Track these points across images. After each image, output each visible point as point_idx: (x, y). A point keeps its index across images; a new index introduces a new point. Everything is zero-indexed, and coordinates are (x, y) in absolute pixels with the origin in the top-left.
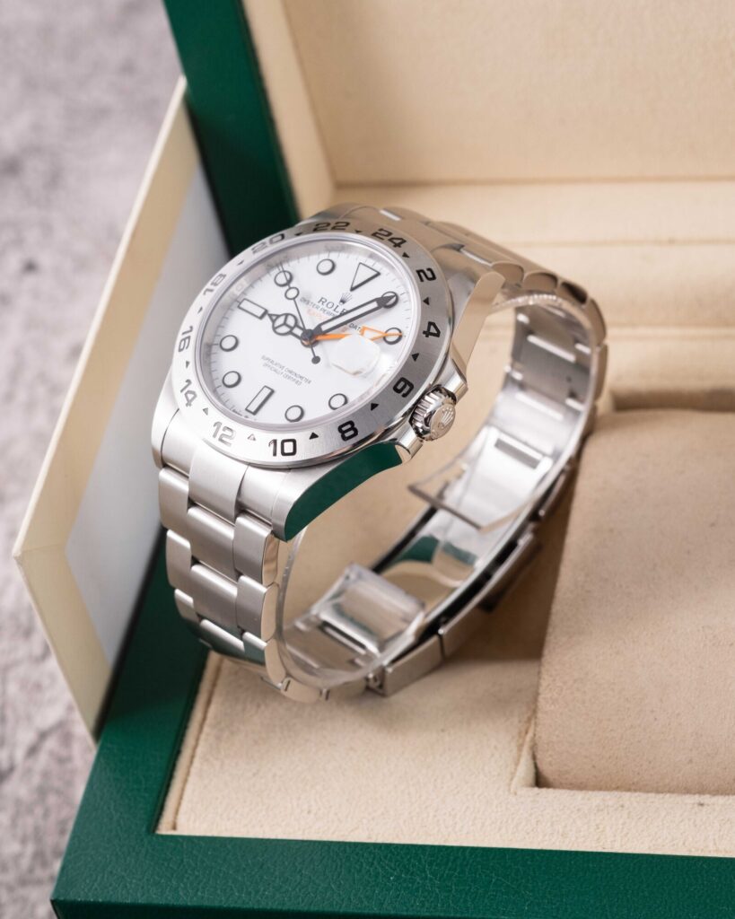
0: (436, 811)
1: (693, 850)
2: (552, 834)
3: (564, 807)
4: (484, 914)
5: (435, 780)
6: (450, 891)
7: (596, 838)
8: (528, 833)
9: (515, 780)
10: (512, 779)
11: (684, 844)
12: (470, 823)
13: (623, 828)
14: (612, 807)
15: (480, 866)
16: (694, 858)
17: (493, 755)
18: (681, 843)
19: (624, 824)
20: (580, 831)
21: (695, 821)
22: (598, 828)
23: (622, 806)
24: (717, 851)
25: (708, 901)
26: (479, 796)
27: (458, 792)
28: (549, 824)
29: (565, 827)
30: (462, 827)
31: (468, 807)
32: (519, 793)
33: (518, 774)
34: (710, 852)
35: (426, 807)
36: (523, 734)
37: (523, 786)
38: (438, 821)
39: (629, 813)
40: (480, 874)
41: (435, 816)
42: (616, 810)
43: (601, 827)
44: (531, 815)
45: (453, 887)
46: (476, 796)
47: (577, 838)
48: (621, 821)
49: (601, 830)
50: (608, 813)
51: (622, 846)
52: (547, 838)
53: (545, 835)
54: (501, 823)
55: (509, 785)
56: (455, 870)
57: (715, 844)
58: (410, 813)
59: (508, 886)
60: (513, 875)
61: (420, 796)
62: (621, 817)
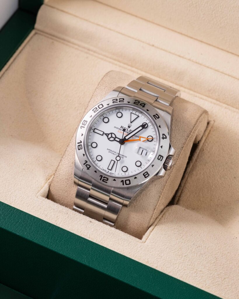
0: (12, 193)
1: (83, 235)
2: (43, 214)
3: (50, 207)
4: (12, 231)
5: (15, 184)
6: (5, 220)
7: (55, 220)
8: (36, 211)
9: (39, 193)
10: (38, 192)
11: (81, 232)
12: (20, 201)
13: (65, 220)
14: (64, 212)
15: (17, 216)
16: (81, 237)
17: (35, 183)
18: (80, 231)
19: (65, 219)
20: (52, 216)
21: (87, 226)
22: (57, 217)
23: (67, 213)
24: (89, 238)
25: (80, 252)
26: (26, 194)
27: (20, 190)
28: (43, 210)
29: (48, 213)
30: (17, 201)
31: (21, 196)
32: (38, 197)
33: (40, 191)
34: (87, 237)
35: (9, 191)
36: (47, 180)
37: (41, 196)
38: (11, 197)
39: (68, 216)
40: (16, 218)
41: (10, 195)
42: (65, 214)
43: (58, 217)
44: (39, 206)
45: (7, 219)
46: (25, 193)
47: (50, 218)
48: (65, 218)
49: (58, 218)
50: (62, 214)
51: (62, 225)
52: (41, 214)
53: (40, 213)
54: (29, 205)
55: (37, 194)
56: (9, 214)
57: (90, 235)
58: (3, 191)
59: (23, 225)
60: (26, 222)
61: (9, 187)
62: (65, 216)
